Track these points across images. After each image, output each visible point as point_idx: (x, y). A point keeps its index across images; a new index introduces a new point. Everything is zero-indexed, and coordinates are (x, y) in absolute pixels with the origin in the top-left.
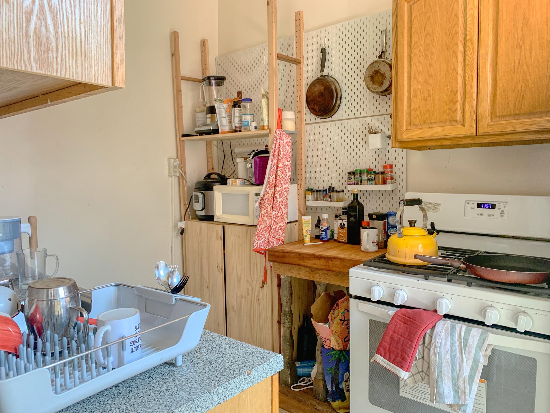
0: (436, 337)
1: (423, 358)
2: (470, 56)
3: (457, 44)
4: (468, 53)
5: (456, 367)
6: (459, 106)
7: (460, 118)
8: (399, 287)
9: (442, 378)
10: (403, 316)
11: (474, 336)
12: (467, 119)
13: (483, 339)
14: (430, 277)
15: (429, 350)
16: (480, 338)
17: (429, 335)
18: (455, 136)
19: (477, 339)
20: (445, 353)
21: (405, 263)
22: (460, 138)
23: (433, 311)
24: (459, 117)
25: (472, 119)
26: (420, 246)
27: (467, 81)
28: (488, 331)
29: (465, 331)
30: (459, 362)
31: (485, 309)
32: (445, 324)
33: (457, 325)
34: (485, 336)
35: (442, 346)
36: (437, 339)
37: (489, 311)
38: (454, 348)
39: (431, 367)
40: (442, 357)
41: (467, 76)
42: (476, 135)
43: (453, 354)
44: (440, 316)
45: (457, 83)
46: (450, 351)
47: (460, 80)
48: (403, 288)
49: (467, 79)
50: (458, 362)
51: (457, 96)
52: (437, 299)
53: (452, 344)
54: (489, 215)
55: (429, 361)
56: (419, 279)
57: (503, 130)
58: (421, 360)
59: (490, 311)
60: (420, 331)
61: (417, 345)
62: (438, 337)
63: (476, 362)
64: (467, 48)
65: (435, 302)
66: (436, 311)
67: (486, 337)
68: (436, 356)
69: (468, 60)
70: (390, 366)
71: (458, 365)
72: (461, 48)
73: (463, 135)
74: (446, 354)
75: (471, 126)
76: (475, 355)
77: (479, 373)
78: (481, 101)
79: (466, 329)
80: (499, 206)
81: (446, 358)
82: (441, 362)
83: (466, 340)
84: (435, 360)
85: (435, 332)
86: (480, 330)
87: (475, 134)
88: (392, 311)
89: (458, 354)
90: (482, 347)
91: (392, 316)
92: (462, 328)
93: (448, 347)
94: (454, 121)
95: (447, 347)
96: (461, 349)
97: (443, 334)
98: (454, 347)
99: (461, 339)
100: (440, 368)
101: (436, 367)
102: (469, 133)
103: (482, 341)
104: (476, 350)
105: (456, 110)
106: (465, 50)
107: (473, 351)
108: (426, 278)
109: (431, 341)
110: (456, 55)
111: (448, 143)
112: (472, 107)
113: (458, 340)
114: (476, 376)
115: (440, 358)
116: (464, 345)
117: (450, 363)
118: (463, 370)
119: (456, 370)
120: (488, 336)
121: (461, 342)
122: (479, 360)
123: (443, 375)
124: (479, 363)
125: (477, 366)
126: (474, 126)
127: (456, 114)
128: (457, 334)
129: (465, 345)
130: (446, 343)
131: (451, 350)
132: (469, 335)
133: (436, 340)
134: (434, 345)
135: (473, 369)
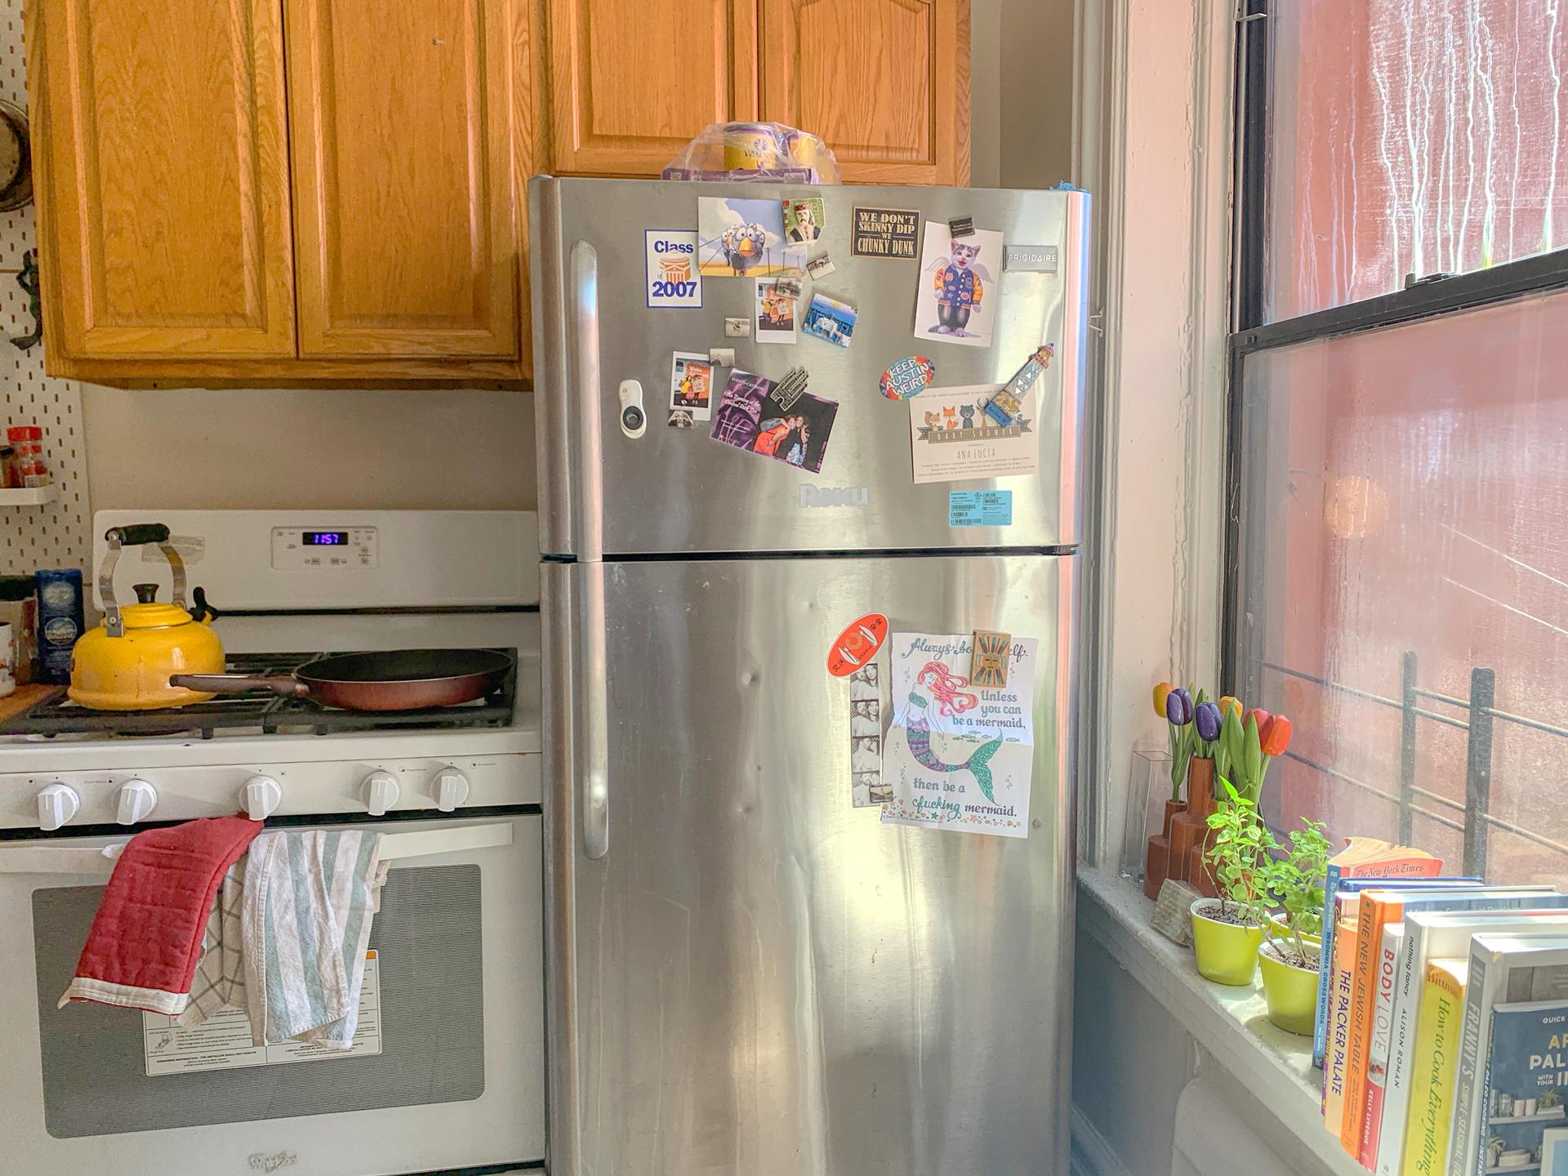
0: (254, 877)
1: (220, 944)
2: (268, 149)
3: (232, 112)
4: (263, 141)
5: (311, 937)
6: (247, 277)
7: (251, 309)
8: (130, 773)
9: (278, 974)
10: (153, 850)
11: (347, 852)
12: (271, 316)
13: (367, 851)
14: (216, 731)
15: (239, 917)
16: (361, 851)
17: (234, 880)
18: (242, 356)
19: (354, 856)
20: (282, 910)
21: (137, 705)
22: (256, 361)
23: (237, 816)
24: (249, 306)
25: (285, 314)
26: (177, 651)
27: (265, 216)
28: (376, 831)
29: (325, 845)
30: (318, 922)
31: (367, 779)
32: (272, 841)
33: (303, 835)
34: (370, 844)
35: (273, 895)
36: (258, 882)
37: (377, 782)
38: (302, 894)
39: (246, 960)
40: (275, 924)
41: (265, 202)
42: (298, 358)
43: (301, 908)
44: (255, 825)
45: (239, 216)
46: (292, 904)
47: (245, 208)
48: (141, 773)
49: (265, 209)
50: (315, 923)
51: (242, 251)
52: (247, 781)
53: (298, 883)
54: (335, 561)
55: (241, 944)
56: (187, 741)
57: (360, 351)
58: (217, 951)
59: (380, 781)
60: (209, 873)
61: (204, 914)
62: (260, 876)
63: (357, 909)
64: (260, 129)
65: (241, 791)
66: (243, 815)
67: (373, 846)
68: (259, 926)
69: (264, 159)
70: (128, 994)
71: (315, 930)
72: (242, 123)
73: (265, 356)
74: (285, 912)
75: (284, 334)
76: (354, 893)
77: (365, 932)
78: (305, 271)
79: (327, 839)
80: (357, 538)
81: (284, 922)
82: (274, 937)
83: (330, 865)
84: (258, 937)
85: (250, 867)
86: (360, 833)
87: (293, 354)
88: (112, 847)
89: (314, 904)
90: (366, 871)
91: (117, 857)
92: (318, 839)
93: (288, 894)
94: (237, 314)
95: (285, 896)
96: (321, 890)
97: (271, 867)
98: (302, 890)
99: (318, 866)
100: (274, 953)
101: (262, 953)
102: (280, 351)
103: (366, 858)
104: (354, 881)
105: (241, 287)
106: (255, 134)
107: (349, 886)
108: (207, 736)
109: (241, 893)
110: (230, 138)
111: (223, 373)
112: (283, 284)
113: (310, 871)
114: (360, 942)
115: (269, 927)
116: (325, 877)
117: (296, 933)
118: (330, 938)
119: (312, 944)
120: (376, 842)
121: (317, 875)
122: (364, 904)
123: (281, 968)
124: (364, 910)
125: (361, 918)
126: (292, 334)
127: (242, 298)
128: (305, 856)
129: (329, 878)
130: (281, 886)
131: (296, 900)
132: (335, 852)
133: (254, 886)
134: (250, 902)
135: (352, 930)
